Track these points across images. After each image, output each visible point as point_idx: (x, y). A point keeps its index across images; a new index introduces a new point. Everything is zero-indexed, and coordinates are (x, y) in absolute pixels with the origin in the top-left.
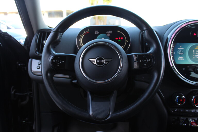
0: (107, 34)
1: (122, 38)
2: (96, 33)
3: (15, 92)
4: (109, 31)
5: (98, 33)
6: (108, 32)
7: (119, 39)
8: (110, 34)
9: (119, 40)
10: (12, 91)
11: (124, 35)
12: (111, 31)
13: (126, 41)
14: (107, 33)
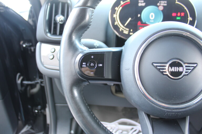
0: (158, 6)
1: (182, 14)
2: (140, 5)
3: (22, 80)
4: (162, 2)
5: (144, 4)
6: (160, 3)
7: (177, 16)
8: (164, 6)
9: (179, 17)
10: (19, 78)
11: (185, 8)
12: (166, 2)
13: (189, 19)
14: (158, 4)
